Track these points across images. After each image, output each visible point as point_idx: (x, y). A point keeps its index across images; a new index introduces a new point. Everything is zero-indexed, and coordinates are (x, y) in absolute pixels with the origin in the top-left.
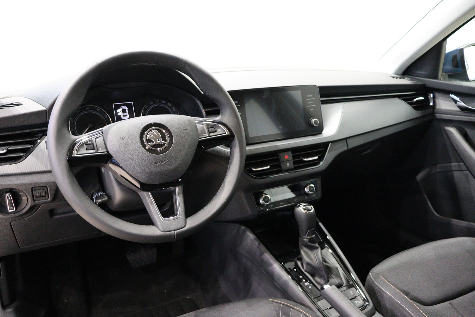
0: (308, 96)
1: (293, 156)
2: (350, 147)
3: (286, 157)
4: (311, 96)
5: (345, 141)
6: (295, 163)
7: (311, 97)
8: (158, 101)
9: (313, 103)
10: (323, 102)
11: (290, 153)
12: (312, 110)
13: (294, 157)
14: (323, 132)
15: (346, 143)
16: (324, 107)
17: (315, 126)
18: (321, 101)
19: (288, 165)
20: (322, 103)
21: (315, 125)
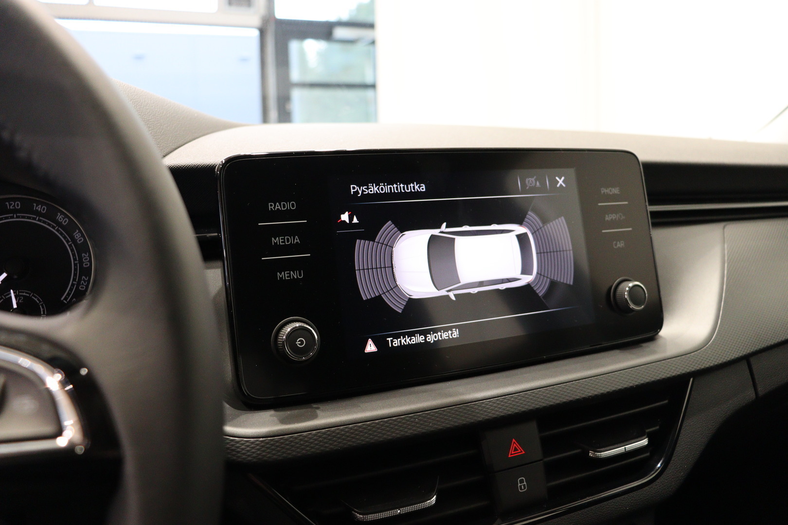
0: (604, 191)
1: (544, 441)
2: (762, 390)
3: (516, 450)
4: (616, 191)
5: (744, 365)
6: (552, 470)
7: (614, 198)
8: (18, 205)
9: (623, 217)
10: (662, 220)
11: (532, 428)
12: (621, 244)
13: (549, 446)
14: (663, 332)
15: (747, 372)
16: (663, 237)
17: (632, 310)
18: (654, 214)
19: (522, 485)
20: (656, 225)
21: (632, 306)
